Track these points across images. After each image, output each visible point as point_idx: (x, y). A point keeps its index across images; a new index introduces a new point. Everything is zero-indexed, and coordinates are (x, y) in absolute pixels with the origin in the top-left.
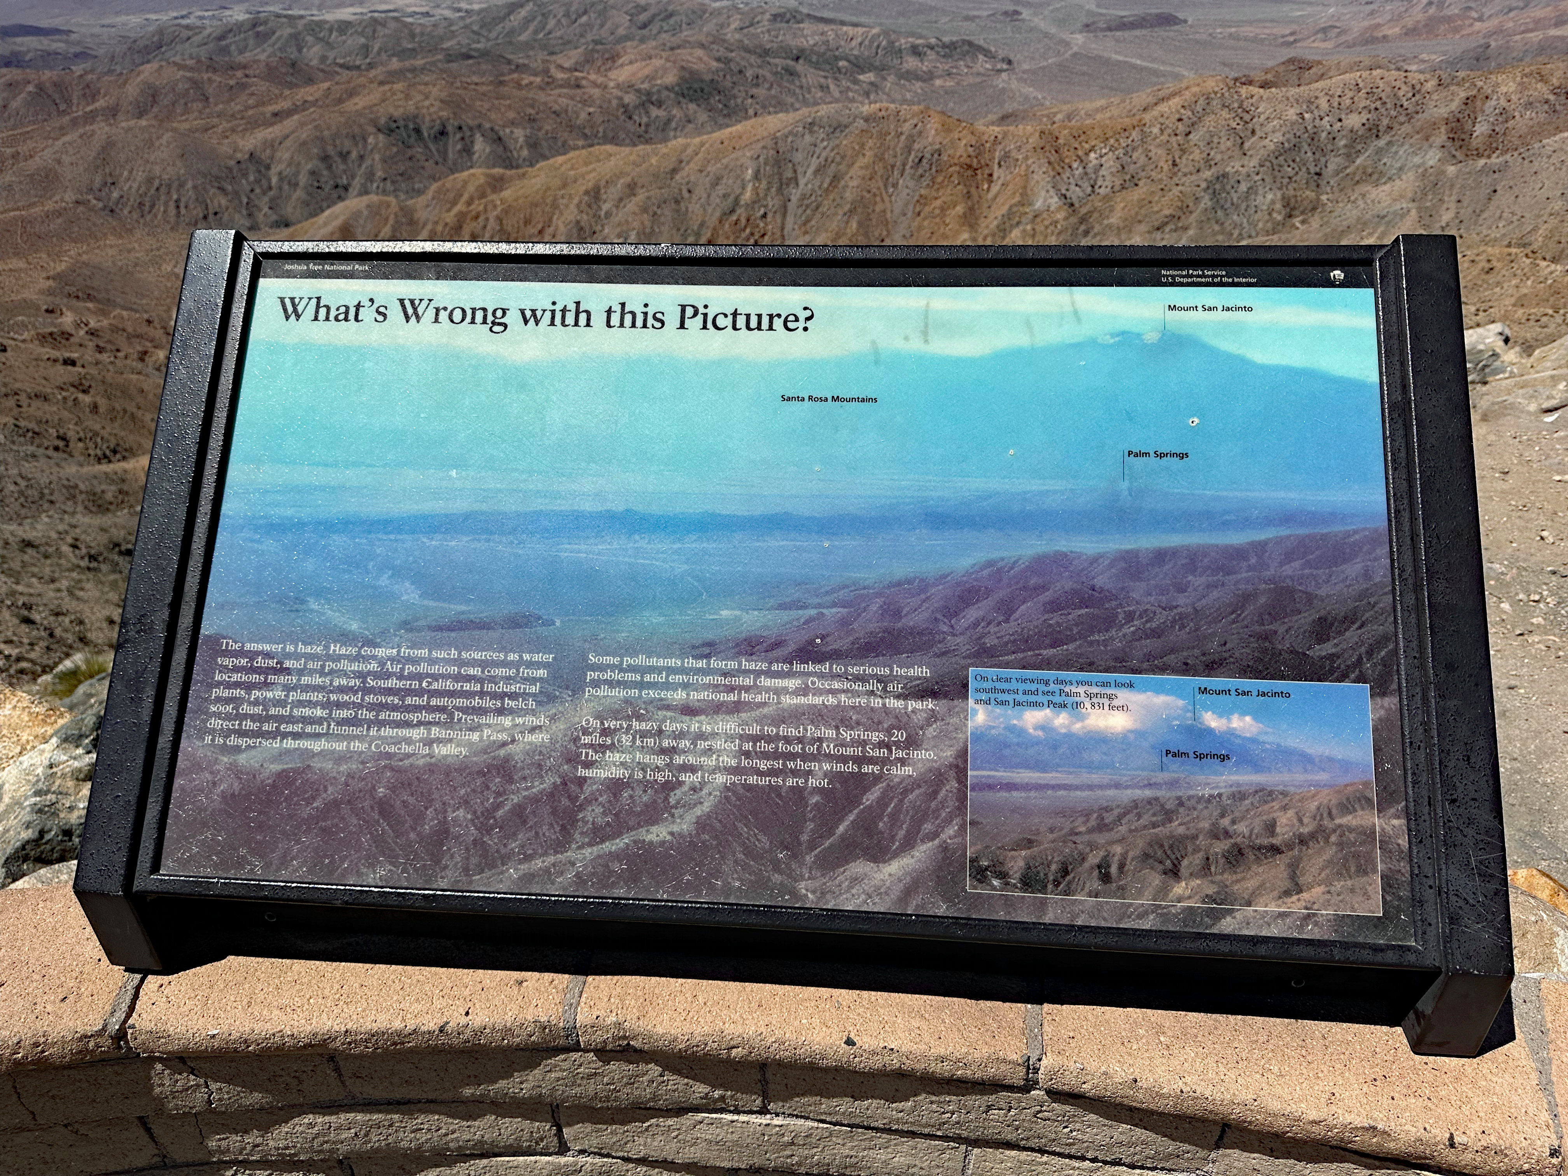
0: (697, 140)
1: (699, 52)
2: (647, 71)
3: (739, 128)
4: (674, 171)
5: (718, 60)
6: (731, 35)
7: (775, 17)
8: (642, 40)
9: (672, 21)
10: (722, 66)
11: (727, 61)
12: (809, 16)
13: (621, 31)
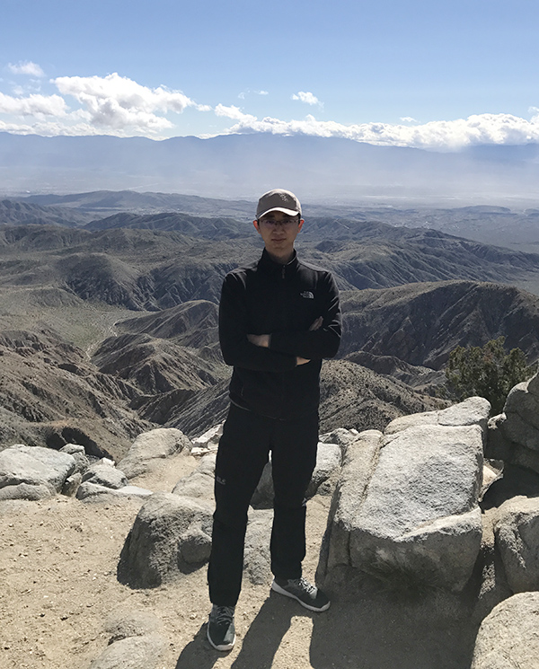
0: (379, 291)
1: (386, 248)
2: (354, 255)
3: (403, 287)
4: (364, 305)
5: (395, 252)
6: (402, 241)
7: (428, 234)
8: (355, 239)
9: (371, 231)
10: (395, 255)
11: (399, 253)
12: (446, 234)
13: (343, 235)
